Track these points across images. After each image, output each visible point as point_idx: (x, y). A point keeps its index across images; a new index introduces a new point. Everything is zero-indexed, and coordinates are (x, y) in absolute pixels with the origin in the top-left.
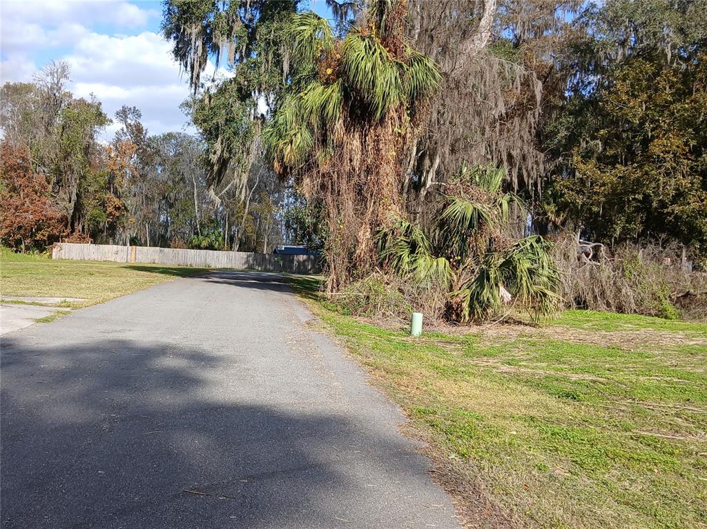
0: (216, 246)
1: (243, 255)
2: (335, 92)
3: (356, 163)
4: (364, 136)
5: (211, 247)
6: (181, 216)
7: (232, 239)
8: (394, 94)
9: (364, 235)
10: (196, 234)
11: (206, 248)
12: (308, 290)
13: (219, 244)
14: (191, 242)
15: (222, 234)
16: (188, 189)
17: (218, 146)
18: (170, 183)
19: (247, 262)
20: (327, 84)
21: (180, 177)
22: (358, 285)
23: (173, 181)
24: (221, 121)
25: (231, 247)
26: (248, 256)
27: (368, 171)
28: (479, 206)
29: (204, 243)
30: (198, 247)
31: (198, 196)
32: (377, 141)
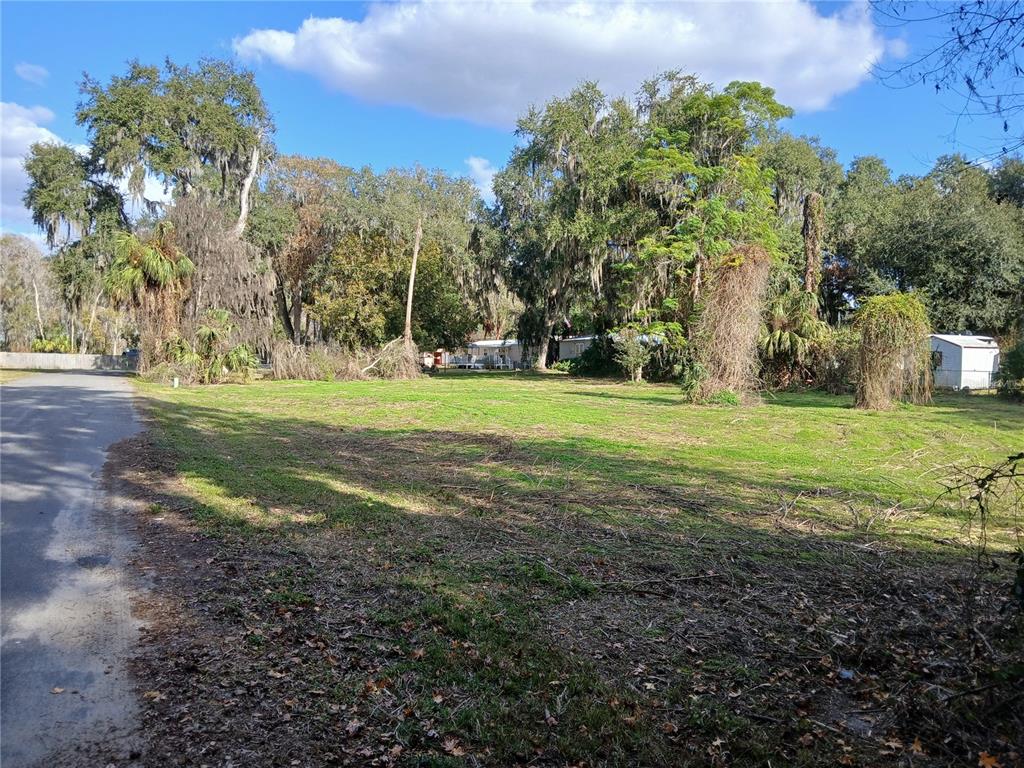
0: (62, 349)
1: (92, 357)
2: (139, 274)
3: (153, 308)
4: (156, 294)
5: (55, 350)
6: (21, 320)
7: (79, 343)
8: (169, 276)
9: (159, 344)
10: (41, 338)
11: (51, 352)
12: (134, 375)
13: (66, 348)
14: (34, 346)
15: (68, 337)
16: (28, 293)
17: (72, 288)
18: (8, 288)
19: (95, 363)
20: (135, 267)
21: (19, 282)
22: (155, 369)
23: (12, 287)
24: (73, 272)
25: (78, 350)
26: (97, 358)
27: (159, 312)
28: (214, 330)
29: (49, 347)
30: (43, 351)
31: (39, 299)
32: (163, 298)
